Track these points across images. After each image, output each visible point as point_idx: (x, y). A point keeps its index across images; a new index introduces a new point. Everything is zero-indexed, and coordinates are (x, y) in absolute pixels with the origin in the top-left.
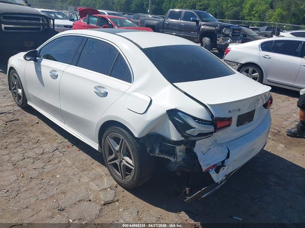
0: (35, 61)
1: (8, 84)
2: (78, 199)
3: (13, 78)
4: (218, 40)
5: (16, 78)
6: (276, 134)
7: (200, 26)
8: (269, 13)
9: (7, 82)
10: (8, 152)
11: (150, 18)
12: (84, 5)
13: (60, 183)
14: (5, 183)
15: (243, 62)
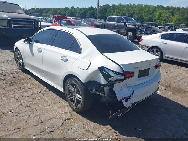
0: (30, 43)
1: (14, 58)
2: (51, 117)
3: (17, 54)
4: (137, 34)
5: (19, 53)
6: (168, 86)
7: (127, 26)
8: (171, 18)
9: (14, 57)
10: (13, 93)
11: (97, 21)
12: (59, 14)
13: (41, 109)
14: (12, 108)
15: (151, 46)
